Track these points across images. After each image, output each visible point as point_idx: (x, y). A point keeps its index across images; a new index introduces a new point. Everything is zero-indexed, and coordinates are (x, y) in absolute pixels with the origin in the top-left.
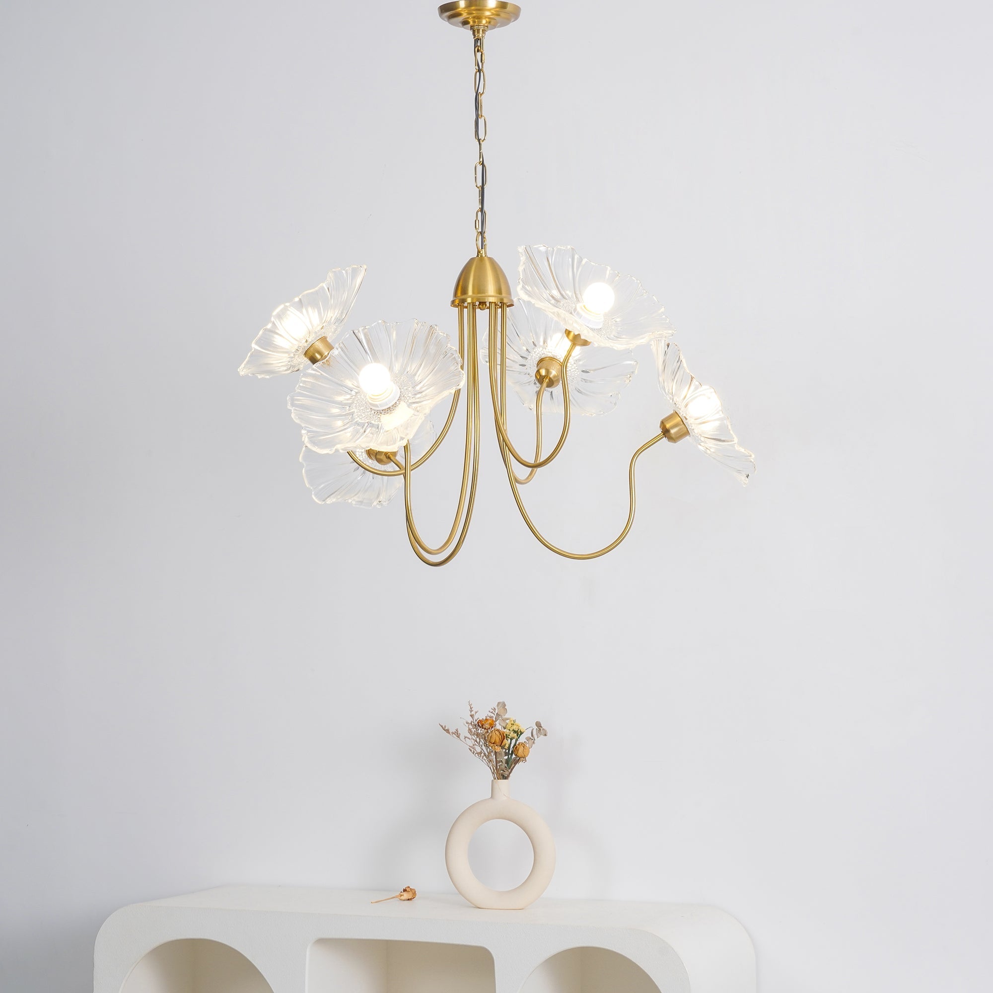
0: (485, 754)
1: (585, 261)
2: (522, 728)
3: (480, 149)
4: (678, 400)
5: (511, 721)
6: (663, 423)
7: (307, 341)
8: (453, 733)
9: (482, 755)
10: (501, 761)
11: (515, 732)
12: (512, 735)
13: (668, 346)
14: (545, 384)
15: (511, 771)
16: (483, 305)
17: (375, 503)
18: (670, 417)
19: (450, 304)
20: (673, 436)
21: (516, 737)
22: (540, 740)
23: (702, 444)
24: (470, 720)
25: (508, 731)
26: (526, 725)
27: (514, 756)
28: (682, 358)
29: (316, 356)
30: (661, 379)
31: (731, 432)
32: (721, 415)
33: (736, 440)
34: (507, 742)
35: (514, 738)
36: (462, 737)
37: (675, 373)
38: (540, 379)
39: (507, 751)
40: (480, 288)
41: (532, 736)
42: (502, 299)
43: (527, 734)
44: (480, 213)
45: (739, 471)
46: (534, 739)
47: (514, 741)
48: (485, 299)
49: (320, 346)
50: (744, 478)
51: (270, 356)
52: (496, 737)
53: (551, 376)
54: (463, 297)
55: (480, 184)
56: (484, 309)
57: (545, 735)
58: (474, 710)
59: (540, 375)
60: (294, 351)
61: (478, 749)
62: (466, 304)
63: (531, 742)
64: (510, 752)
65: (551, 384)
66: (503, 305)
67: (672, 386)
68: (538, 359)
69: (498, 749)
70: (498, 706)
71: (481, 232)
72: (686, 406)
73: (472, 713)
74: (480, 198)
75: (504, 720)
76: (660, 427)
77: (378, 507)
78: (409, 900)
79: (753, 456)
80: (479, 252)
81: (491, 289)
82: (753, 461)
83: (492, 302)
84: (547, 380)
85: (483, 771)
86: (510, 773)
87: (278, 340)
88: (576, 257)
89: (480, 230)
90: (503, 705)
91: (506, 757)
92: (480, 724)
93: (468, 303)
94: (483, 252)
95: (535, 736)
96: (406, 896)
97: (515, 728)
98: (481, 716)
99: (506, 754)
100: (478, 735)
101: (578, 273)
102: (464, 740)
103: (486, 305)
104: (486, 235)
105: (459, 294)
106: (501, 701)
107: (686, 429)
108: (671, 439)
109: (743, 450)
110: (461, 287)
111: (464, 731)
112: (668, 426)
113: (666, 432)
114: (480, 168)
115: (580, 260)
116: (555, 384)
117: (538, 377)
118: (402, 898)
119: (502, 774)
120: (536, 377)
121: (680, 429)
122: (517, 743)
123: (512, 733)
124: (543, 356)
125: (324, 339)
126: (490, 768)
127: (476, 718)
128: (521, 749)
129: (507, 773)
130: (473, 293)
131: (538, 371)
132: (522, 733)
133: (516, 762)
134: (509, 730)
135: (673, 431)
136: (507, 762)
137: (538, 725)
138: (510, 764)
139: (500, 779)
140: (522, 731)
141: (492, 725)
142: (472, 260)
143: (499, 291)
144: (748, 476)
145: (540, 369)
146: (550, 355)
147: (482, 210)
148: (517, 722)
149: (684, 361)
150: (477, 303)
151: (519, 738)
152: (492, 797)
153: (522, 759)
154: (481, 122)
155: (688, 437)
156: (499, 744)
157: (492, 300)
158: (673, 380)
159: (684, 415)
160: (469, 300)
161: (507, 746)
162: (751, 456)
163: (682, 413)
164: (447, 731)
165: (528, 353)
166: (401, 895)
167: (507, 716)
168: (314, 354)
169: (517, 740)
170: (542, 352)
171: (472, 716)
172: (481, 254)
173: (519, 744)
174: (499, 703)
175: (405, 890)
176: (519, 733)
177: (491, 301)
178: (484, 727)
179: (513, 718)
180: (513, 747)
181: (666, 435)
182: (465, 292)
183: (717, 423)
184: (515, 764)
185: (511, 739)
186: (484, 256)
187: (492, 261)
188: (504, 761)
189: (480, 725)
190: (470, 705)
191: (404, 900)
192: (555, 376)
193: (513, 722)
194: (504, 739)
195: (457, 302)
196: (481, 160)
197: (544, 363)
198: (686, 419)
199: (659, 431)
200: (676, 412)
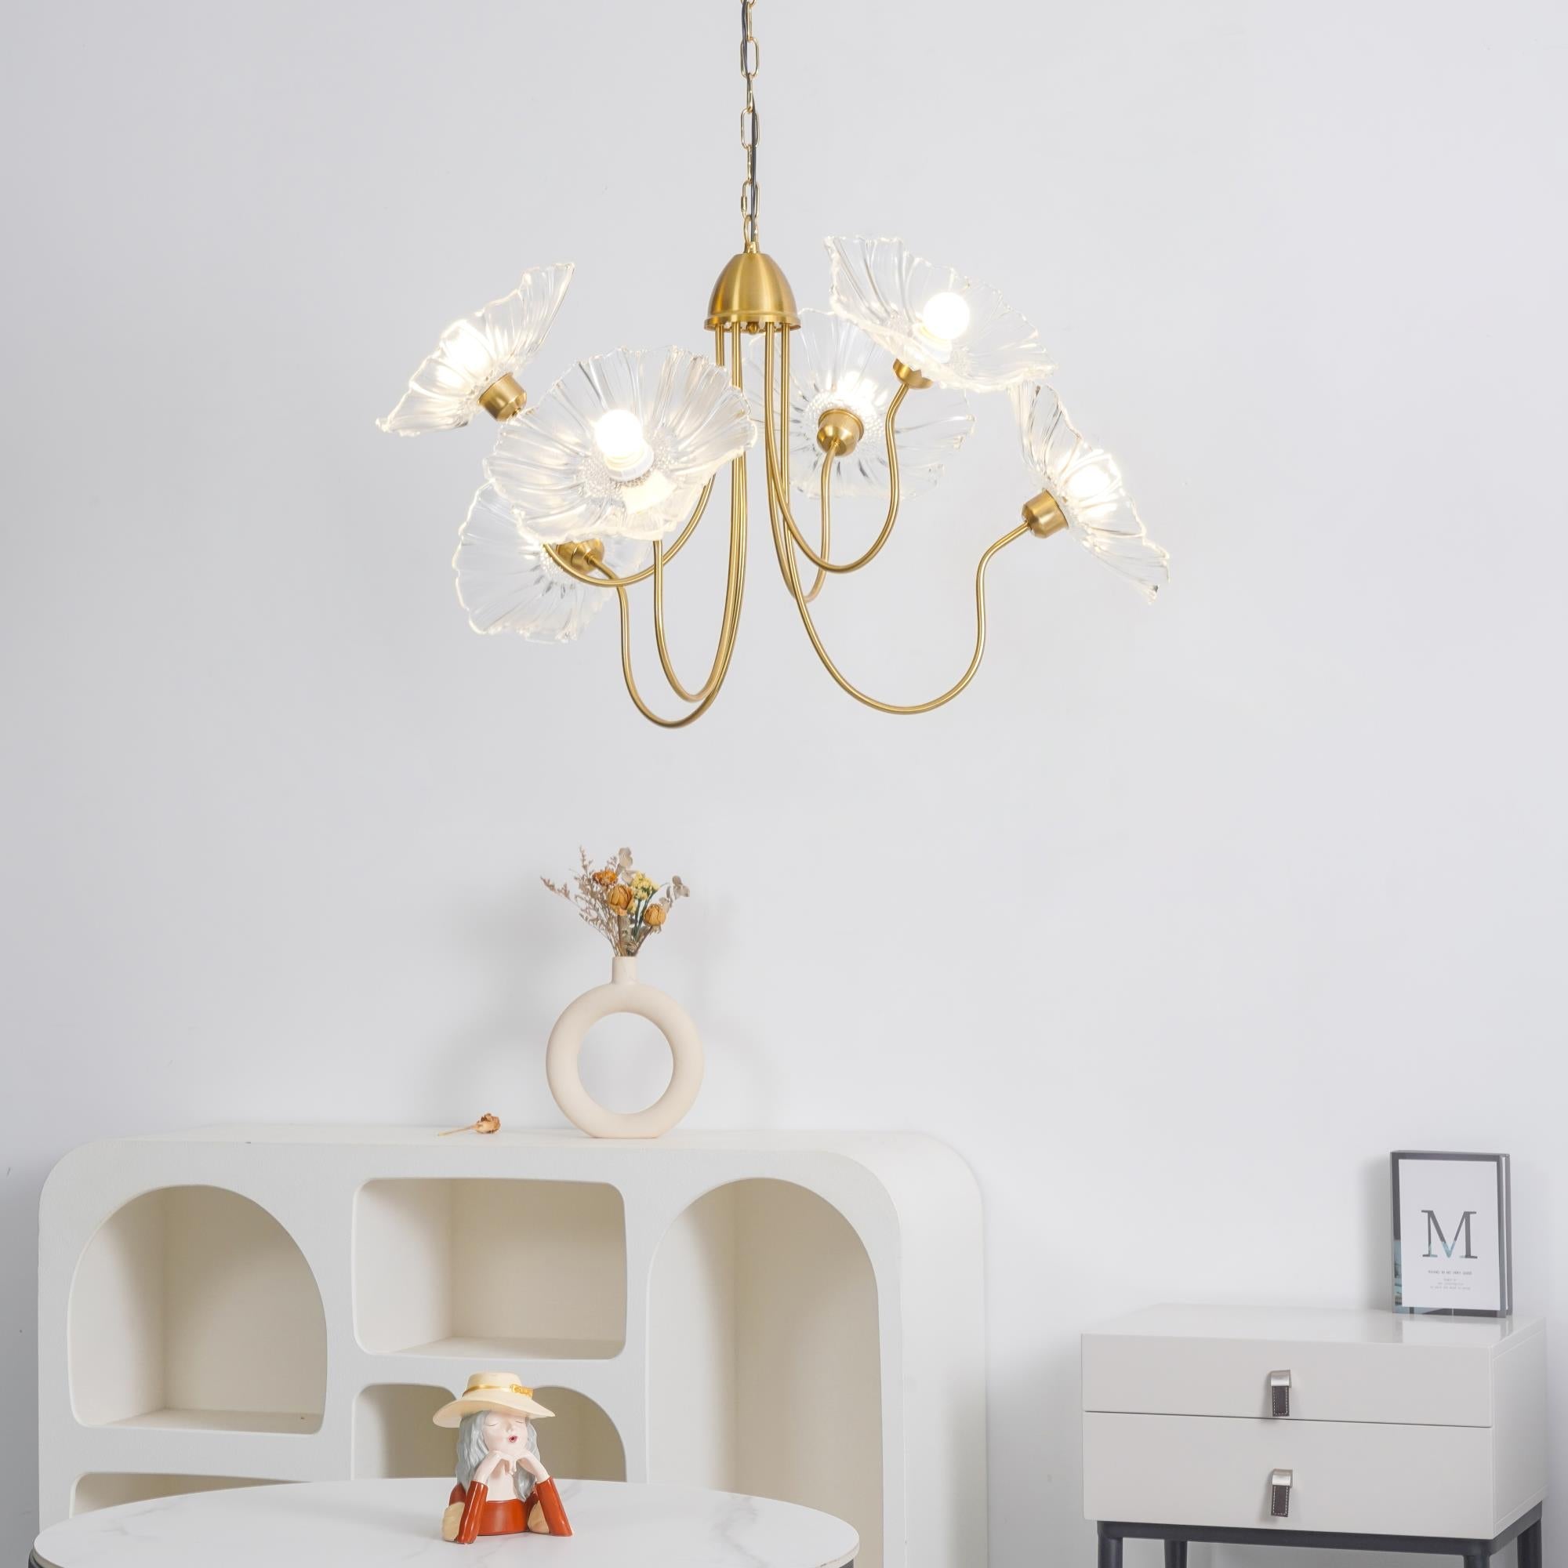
0: (602, 921)
1: (917, 260)
2: (655, 884)
3: (749, 89)
4: (1053, 471)
5: (638, 876)
6: (1027, 509)
7: (487, 379)
8: (559, 891)
9: (599, 922)
10: (626, 932)
11: (644, 889)
12: (641, 894)
13: (1037, 392)
14: (833, 451)
15: (640, 946)
16: (754, 327)
17: (559, 637)
18: (1037, 500)
19: (703, 325)
20: (1043, 528)
21: (646, 898)
22: (679, 902)
23: (1088, 538)
24: (582, 872)
25: (635, 889)
26: (661, 881)
27: (643, 925)
28: (1062, 408)
29: (496, 403)
30: (1026, 442)
31: (1138, 519)
32: (1122, 492)
33: (1144, 533)
34: (634, 903)
35: (643, 898)
36: (572, 896)
37: (1049, 432)
38: (826, 443)
39: (634, 917)
40: (750, 301)
41: (668, 895)
42: (783, 319)
43: (661, 894)
44: (748, 187)
45: (1141, 580)
46: (672, 901)
47: (643, 903)
48: (758, 318)
49: (503, 388)
50: (1148, 590)
51: (432, 400)
52: (621, 897)
53: (843, 438)
54: (725, 314)
55: (749, 141)
56: (755, 333)
57: (687, 895)
58: (588, 859)
59: (826, 437)
60: (468, 393)
61: (594, 914)
62: (728, 325)
63: (667, 905)
64: (639, 919)
65: (842, 450)
66: (785, 327)
67: (1041, 451)
68: (819, 413)
69: (623, 913)
70: (620, 854)
71: (751, 216)
72: (1066, 482)
73: (585, 863)
74: (750, 163)
75: (629, 874)
76: (1023, 514)
77: (564, 641)
78: (489, 1132)
79: (1168, 556)
80: (747, 246)
81: (767, 302)
82: (1165, 563)
83: (770, 323)
84: (837, 444)
85: (602, 945)
86: (638, 948)
87: (443, 375)
88: (905, 254)
89: (749, 212)
90: (626, 853)
91: (633, 926)
92: (598, 878)
93: (733, 323)
94: (753, 246)
95: (673, 897)
96: (486, 1126)
97: (645, 884)
98: (597, 867)
99: (632, 921)
100: (593, 895)
101: (908, 281)
102: (574, 901)
103: (758, 327)
104: (757, 220)
105: (718, 308)
106: (625, 847)
107: (1062, 517)
108: (1041, 532)
109: (1153, 546)
110: (720, 299)
111: (575, 889)
112: (1035, 511)
113: (1032, 521)
114: (748, 118)
115: (911, 260)
116: (848, 451)
117: (823, 439)
118: (481, 1129)
119: (627, 947)
120: (819, 439)
121: (1054, 518)
122: (649, 905)
123: (640, 891)
124: (829, 407)
125: (508, 378)
126: (611, 940)
127: (590, 869)
128: (654, 914)
129: (633, 948)
130: (741, 305)
131: (822, 431)
132: (654, 891)
133: (646, 932)
134: (637, 888)
135: (1043, 520)
136: (634, 932)
137: (677, 882)
138: (639, 935)
139: (625, 955)
140: (655, 888)
141: (613, 880)
142: (737, 259)
143: (780, 306)
144: (1156, 589)
145: (825, 425)
146: (841, 405)
147: (752, 181)
148: (647, 877)
149: (1065, 412)
150: (744, 324)
151: (651, 897)
152: (614, 981)
153: (654, 928)
154: (751, 46)
155: (1063, 530)
156: (624, 907)
157: (768, 319)
158: (1047, 442)
159: (1063, 494)
160: (734, 318)
161: (634, 909)
162: (1164, 556)
163: (1059, 492)
164: (552, 887)
165: (806, 402)
166: (479, 1126)
167: (633, 868)
168: (495, 400)
169: (647, 902)
170: (829, 400)
171: (585, 867)
172: (751, 249)
173: (651, 907)
174: (621, 851)
175: (484, 1119)
176: (650, 892)
177: (768, 321)
178: (603, 882)
179: (641, 871)
180: (643, 912)
181: (1033, 525)
182: (727, 305)
183: (1113, 507)
184: (645, 936)
185: (640, 900)
186: (755, 252)
187: (767, 259)
188: (629, 931)
189: (598, 880)
190: (583, 852)
191: (482, 1133)
192: (847, 439)
193: (641, 877)
194: (631, 899)
195: (715, 321)
196: (751, 105)
197: (832, 418)
198: (1065, 500)
199: (1021, 521)
200: (1047, 492)
